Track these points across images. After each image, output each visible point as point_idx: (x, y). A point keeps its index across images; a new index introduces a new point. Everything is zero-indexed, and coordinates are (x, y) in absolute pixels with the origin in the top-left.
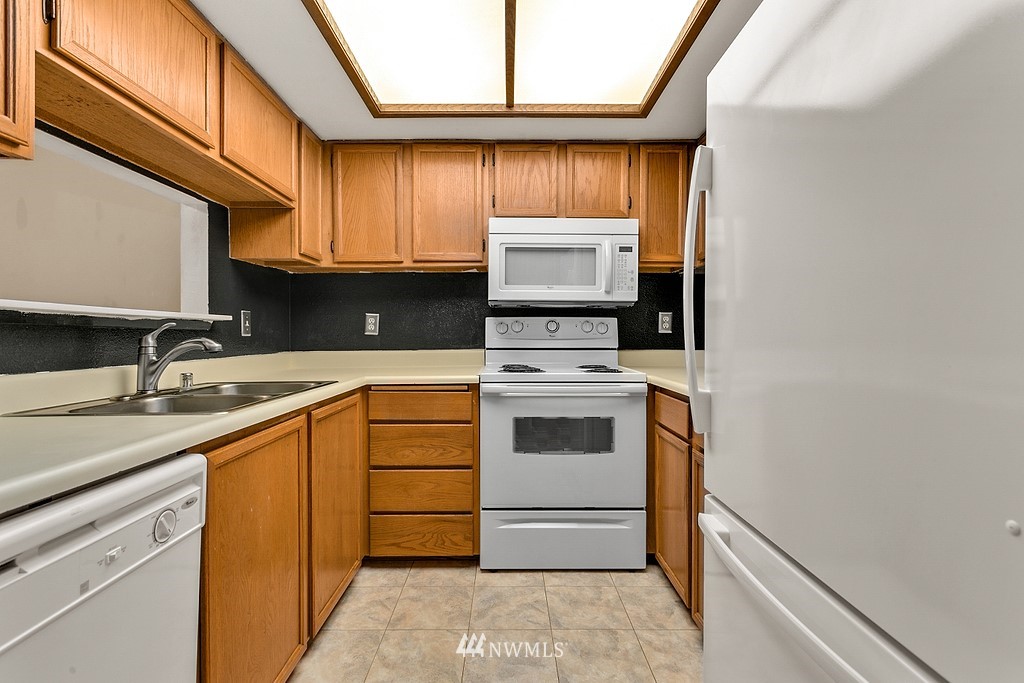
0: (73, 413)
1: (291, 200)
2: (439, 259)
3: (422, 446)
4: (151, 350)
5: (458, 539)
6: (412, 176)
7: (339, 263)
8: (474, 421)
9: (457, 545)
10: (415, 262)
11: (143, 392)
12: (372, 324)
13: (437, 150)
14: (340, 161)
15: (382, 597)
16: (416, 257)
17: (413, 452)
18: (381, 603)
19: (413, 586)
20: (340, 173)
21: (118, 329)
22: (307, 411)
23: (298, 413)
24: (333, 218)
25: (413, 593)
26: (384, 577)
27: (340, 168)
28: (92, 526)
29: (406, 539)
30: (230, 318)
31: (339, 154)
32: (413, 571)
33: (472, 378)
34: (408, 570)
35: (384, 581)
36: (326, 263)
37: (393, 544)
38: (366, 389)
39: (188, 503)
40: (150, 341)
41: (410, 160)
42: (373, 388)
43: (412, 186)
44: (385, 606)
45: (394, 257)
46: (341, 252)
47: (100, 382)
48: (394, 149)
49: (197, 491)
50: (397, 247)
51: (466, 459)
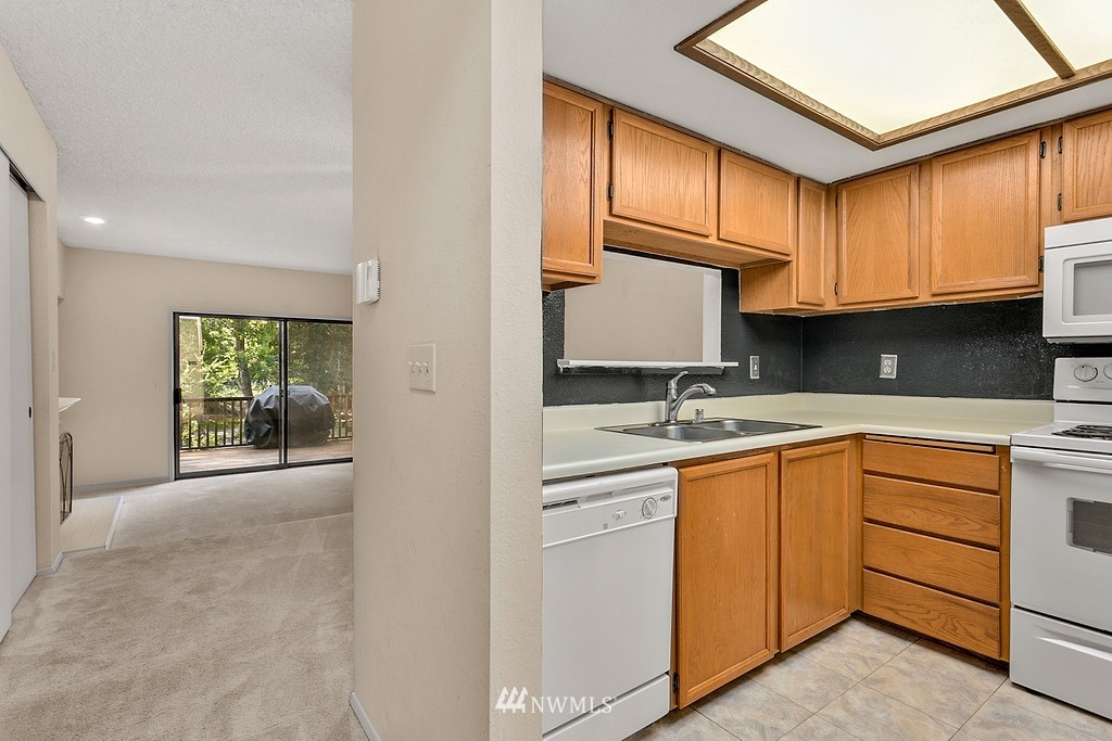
0: (625, 431)
1: (788, 255)
2: (968, 289)
3: (925, 509)
4: (673, 391)
5: (978, 631)
6: (931, 197)
7: (843, 305)
8: (1000, 492)
9: (974, 638)
10: (934, 295)
11: (668, 421)
12: (889, 366)
13: (966, 157)
14: (844, 200)
15: (867, 654)
16: (935, 290)
17: (914, 513)
18: (864, 660)
19: (907, 661)
20: (844, 212)
21: (656, 375)
22: (778, 450)
23: (767, 450)
24: (837, 260)
25: (904, 666)
26: (878, 638)
27: (845, 207)
28: (609, 494)
29: (905, 607)
30: (736, 364)
31: (844, 193)
32: (914, 647)
33: (1001, 438)
34: (908, 644)
35: (876, 643)
36: (831, 306)
37: (890, 609)
38: (860, 437)
39: (665, 498)
40: (673, 384)
41: (928, 179)
42: (867, 437)
43: (931, 208)
44: (867, 664)
45: (907, 293)
46: (845, 293)
47: (644, 412)
48: (908, 171)
49: (672, 492)
50: (910, 281)
51: (991, 536)
